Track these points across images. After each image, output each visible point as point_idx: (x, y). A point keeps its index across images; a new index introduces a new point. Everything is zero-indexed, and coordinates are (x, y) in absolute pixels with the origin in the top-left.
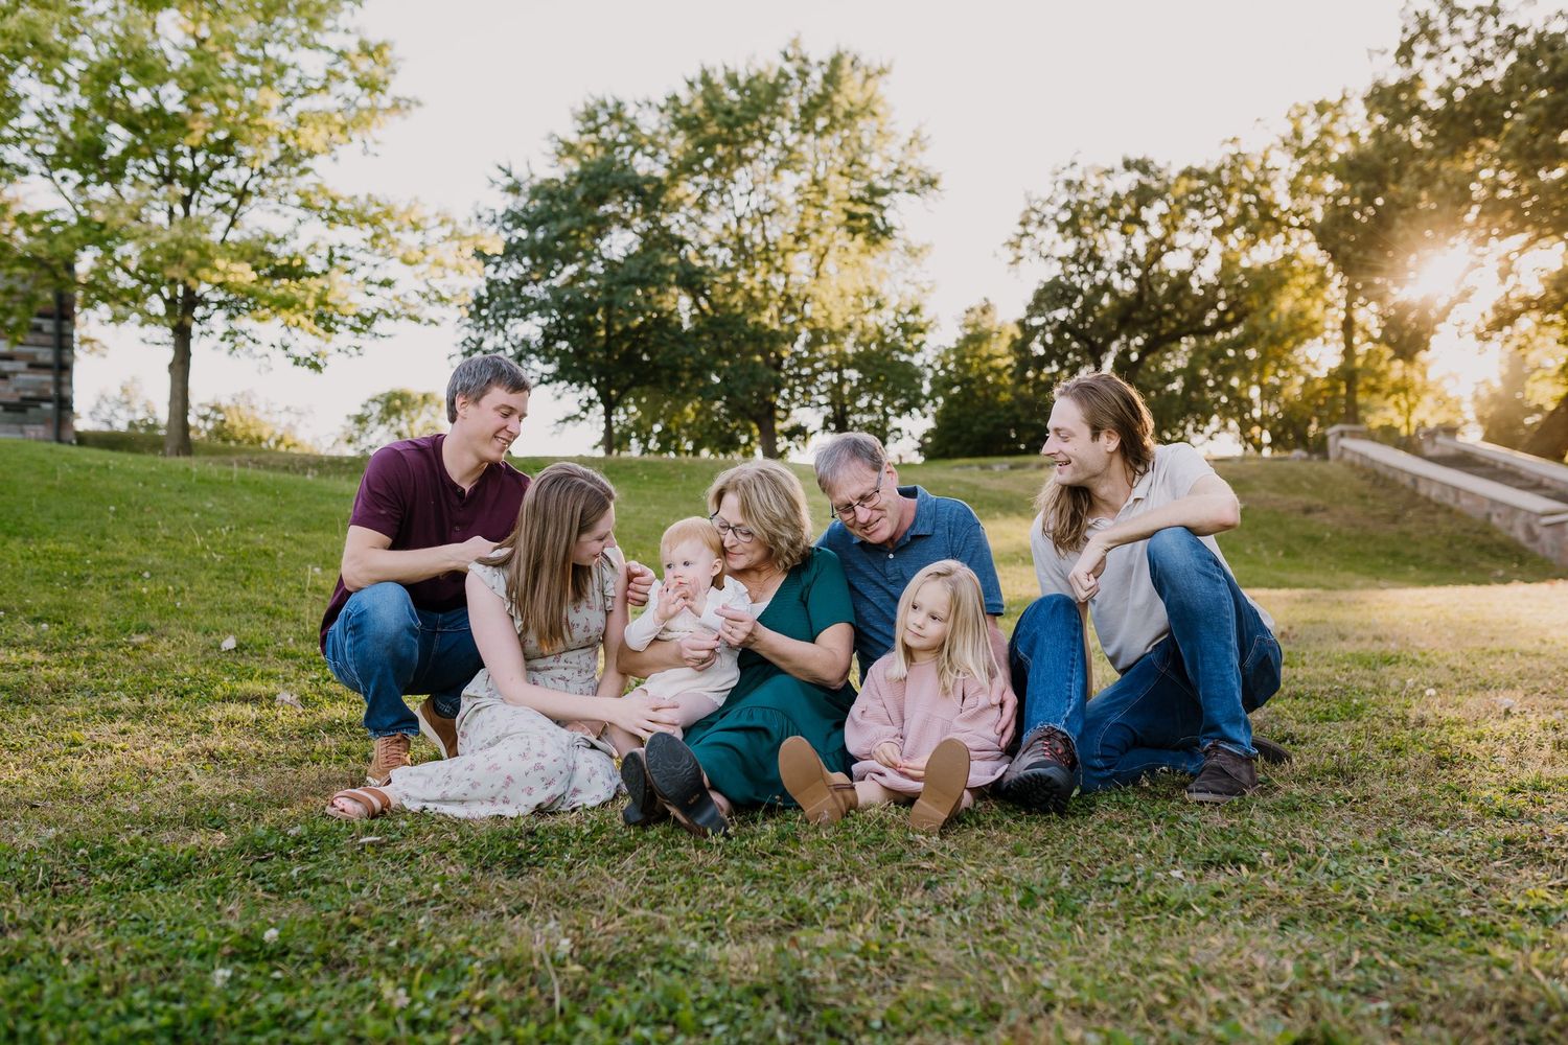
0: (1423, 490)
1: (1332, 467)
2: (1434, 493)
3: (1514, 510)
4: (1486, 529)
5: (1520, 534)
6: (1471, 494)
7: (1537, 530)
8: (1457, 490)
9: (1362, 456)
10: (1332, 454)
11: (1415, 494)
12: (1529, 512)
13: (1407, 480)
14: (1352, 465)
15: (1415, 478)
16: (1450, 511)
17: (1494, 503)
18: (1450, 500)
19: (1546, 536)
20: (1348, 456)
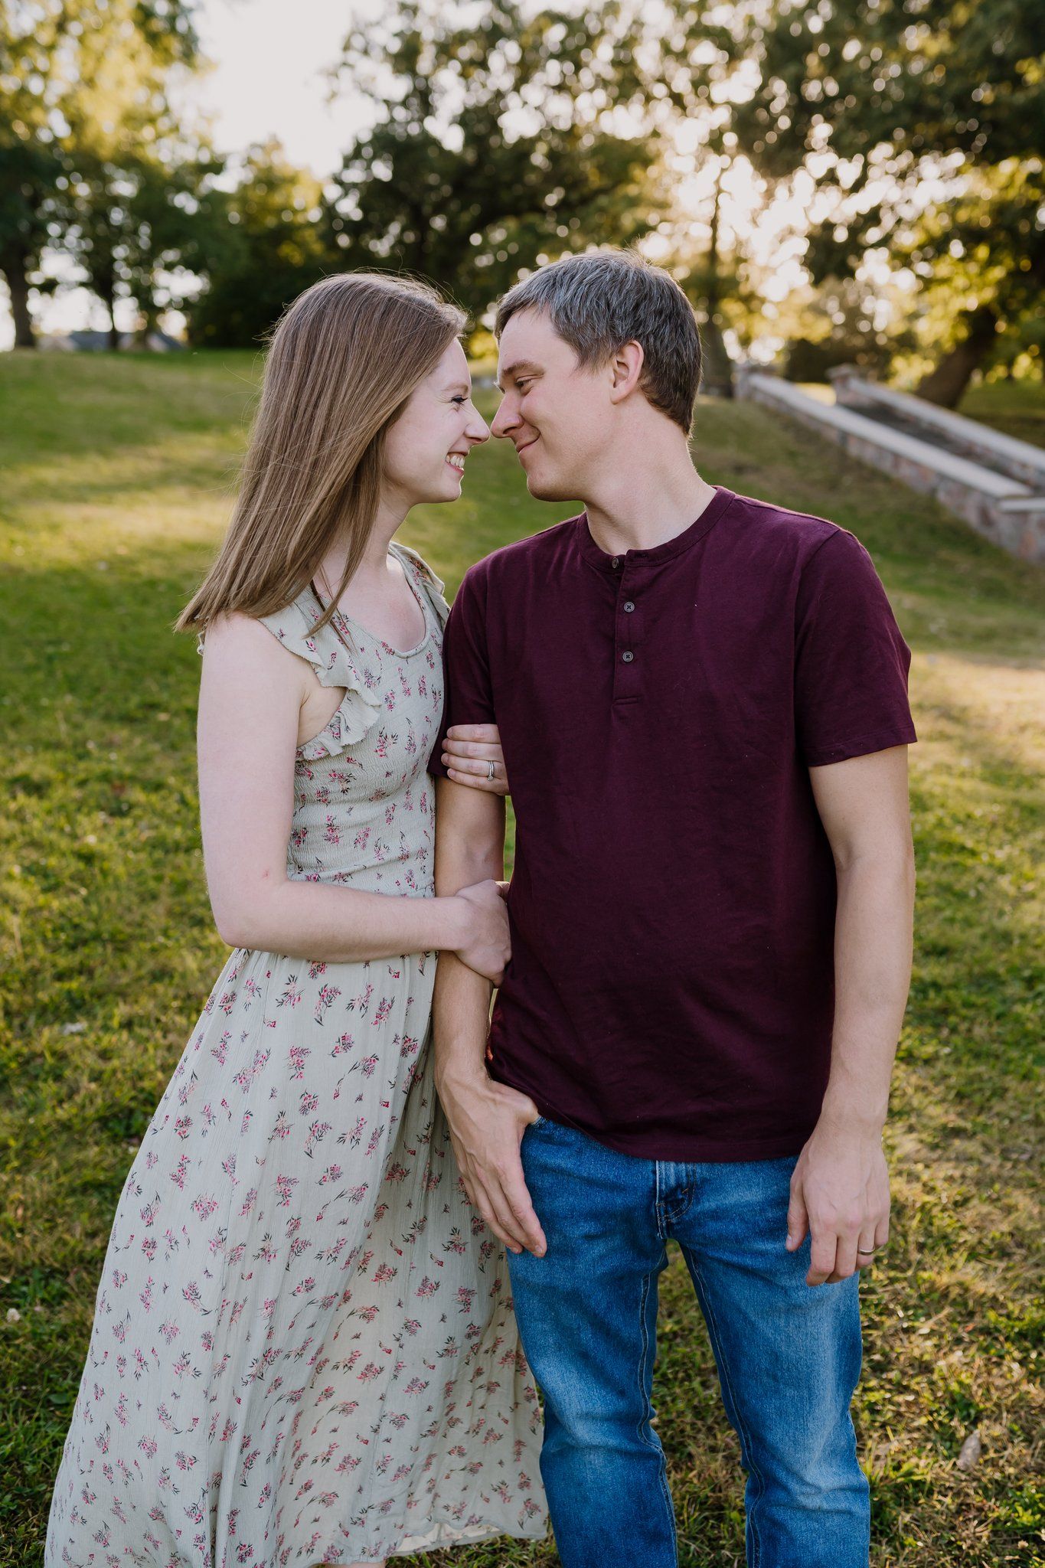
0: (854, 450)
1: (738, 408)
2: (869, 455)
3: (966, 489)
4: (931, 505)
5: (972, 517)
6: (914, 464)
7: (994, 514)
8: (897, 457)
9: (779, 401)
10: (740, 392)
11: (843, 454)
12: (986, 494)
13: (833, 436)
14: (764, 408)
15: (845, 436)
16: (886, 479)
17: (943, 477)
18: (886, 465)
19: (1005, 526)
20: (759, 398)
